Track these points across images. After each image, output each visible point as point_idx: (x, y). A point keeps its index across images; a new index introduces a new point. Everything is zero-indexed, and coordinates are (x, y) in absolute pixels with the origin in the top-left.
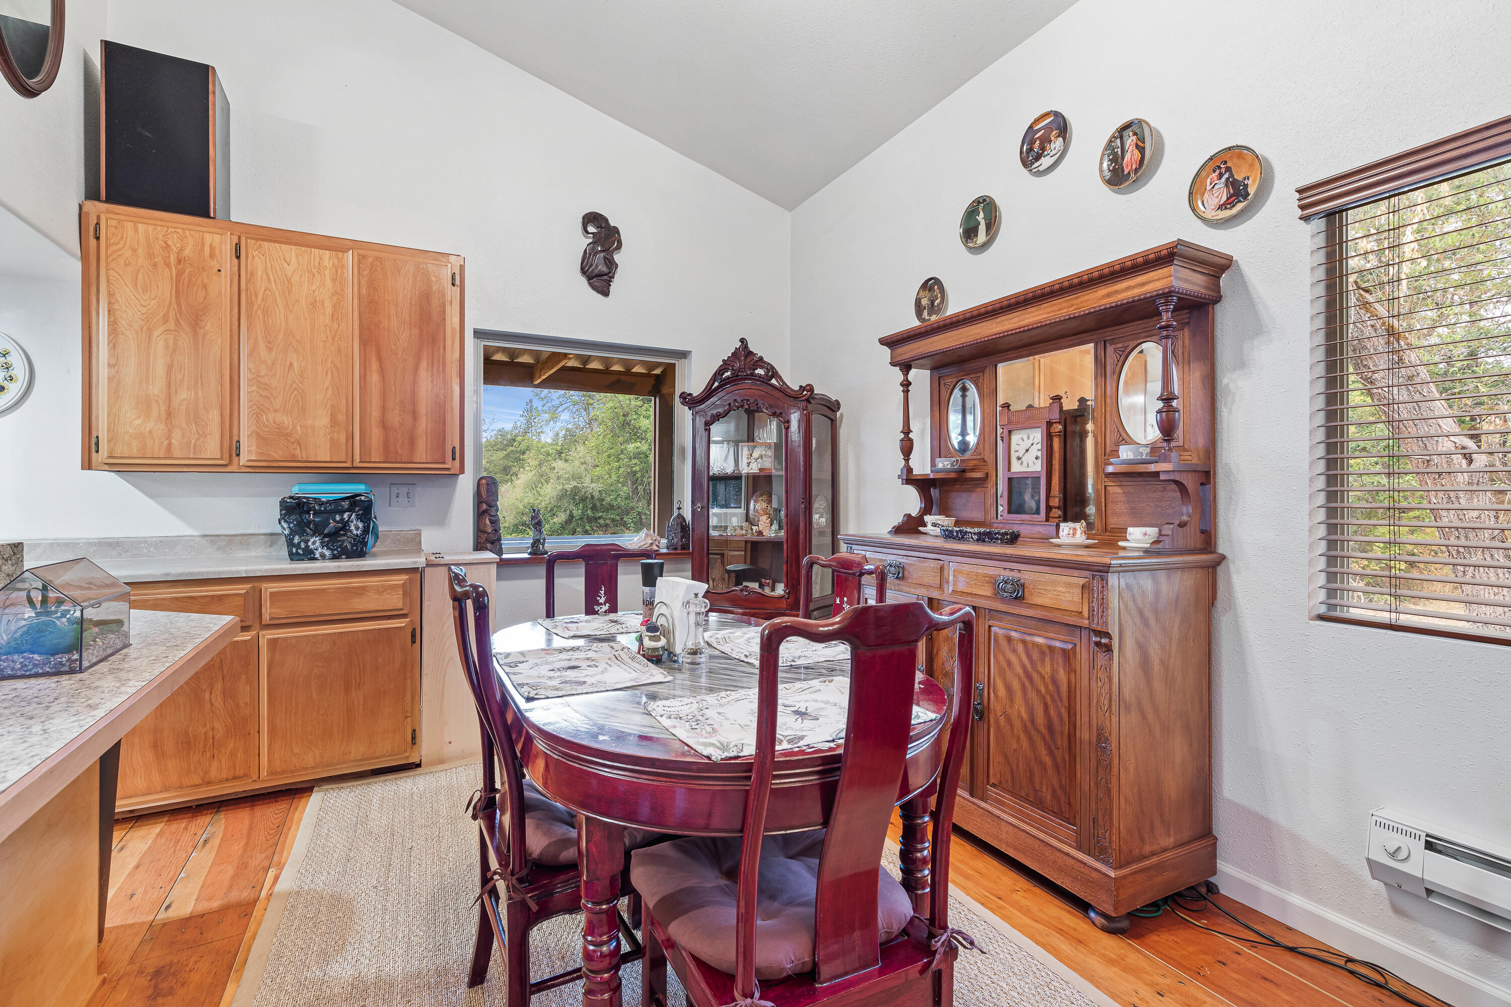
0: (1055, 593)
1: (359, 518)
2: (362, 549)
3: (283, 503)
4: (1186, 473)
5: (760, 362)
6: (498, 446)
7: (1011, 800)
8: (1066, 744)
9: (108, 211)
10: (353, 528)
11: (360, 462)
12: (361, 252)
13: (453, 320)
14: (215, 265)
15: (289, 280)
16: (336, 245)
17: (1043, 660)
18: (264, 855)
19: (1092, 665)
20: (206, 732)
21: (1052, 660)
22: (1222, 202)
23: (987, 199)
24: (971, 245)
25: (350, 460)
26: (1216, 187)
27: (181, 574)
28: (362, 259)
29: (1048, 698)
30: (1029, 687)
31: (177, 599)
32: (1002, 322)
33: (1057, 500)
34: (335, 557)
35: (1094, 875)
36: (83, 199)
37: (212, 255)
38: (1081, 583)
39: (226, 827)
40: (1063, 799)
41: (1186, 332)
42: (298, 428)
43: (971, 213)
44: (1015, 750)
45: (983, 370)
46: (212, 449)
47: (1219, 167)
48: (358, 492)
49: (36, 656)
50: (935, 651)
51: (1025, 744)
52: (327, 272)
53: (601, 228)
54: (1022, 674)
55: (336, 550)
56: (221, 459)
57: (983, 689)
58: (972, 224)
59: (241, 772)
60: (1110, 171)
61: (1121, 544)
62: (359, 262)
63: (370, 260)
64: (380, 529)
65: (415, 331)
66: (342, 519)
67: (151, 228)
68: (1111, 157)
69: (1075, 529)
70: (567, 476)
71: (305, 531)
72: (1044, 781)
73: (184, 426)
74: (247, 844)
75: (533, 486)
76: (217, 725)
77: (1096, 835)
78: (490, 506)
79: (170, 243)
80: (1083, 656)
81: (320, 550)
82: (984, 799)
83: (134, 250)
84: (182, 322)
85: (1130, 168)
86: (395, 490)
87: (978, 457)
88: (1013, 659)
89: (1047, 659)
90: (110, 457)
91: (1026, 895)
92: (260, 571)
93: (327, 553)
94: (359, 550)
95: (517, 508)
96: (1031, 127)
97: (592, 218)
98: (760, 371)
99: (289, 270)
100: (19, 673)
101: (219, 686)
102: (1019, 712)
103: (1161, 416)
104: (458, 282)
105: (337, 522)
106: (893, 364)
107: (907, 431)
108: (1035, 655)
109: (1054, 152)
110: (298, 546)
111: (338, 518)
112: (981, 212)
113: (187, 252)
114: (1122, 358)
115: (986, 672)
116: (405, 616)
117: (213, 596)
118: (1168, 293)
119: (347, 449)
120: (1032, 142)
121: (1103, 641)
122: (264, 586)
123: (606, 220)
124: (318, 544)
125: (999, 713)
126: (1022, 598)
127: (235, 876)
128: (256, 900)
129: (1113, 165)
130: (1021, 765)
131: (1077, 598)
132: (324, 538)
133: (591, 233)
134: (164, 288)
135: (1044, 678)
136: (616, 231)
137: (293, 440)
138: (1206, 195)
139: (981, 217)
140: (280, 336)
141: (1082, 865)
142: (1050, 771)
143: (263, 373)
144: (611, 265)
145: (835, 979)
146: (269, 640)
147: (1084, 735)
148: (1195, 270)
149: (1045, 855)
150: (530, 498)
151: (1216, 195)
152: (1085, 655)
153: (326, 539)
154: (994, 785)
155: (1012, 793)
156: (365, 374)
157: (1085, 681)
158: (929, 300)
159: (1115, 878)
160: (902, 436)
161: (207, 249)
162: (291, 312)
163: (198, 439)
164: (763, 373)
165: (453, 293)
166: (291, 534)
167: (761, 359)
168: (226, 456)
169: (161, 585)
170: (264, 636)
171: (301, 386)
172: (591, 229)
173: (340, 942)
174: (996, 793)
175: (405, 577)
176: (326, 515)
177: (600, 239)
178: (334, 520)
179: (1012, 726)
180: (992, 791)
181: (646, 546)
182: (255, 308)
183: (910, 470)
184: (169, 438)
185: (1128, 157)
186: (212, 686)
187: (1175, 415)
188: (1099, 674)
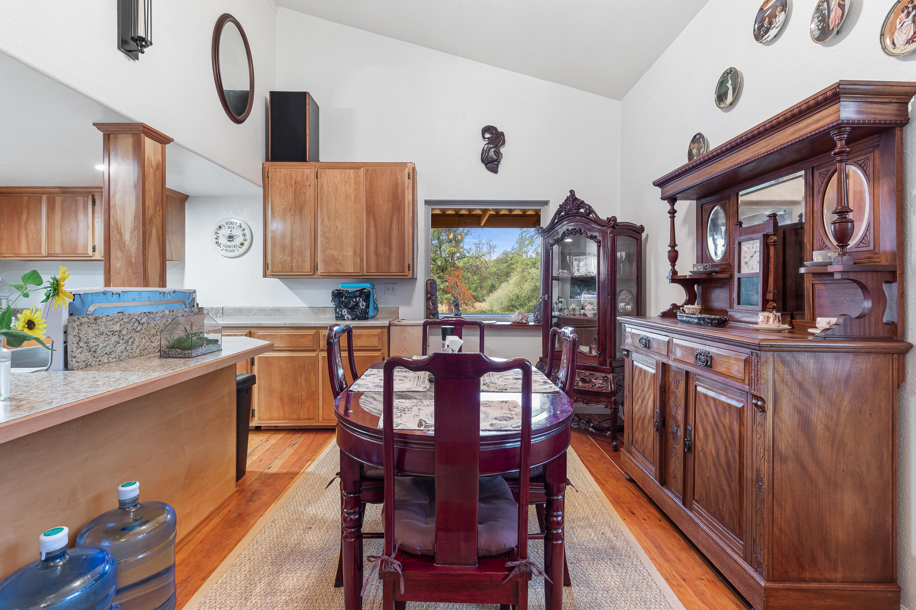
0: (729, 364)
1: (364, 300)
2: (365, 316)
3: (333, 292)
4: (864, 273)
5: (582, 204)
6: (504, 260)
7: (706, 514)
8: (737, 478)
9: (272, 165)
10: (361, 305)
11: (366, 272)
12: (366, 168)
13: (408, 197)
14: (308, 183)
15: (336, 186)
16: (355, 166)
17: (725, 414)
18: (310, 455)
19: (754, 421)
20: (299, 396)
21: (730, 414)
22: (909, 37)
23: (733, 70)
24: (722, 106)
25: (362, 272)
26: (905, 25)
27: (290, 324)
28: (367, 171)
29: (727, 443)
30: (717, 433)
31: (288, 335)
32: (725, 162)
33: (771, 295)
34: (353, 319)
35: (752, 581)
36: (265, 161)
37: (307, 179)
38: (744, 358)
39: (303, 440)
40: (736, 520)
41: (877, 153)
42: (340, 257)
43: (722, 83)
44: (708, 478)
45: (729, 198)
46: (307, 267)
47: (907, 7)
48: (364, 287)
49: (179, 350)
50: (667, 400)
51: (714, 475)
52: (352, 180)
53: (493, 134)
54: (713, 423)
55: (353, 315)
56: (311, 272)
57: (691, 430)
58: (723, 91)
59: (311, 417)
60: (819, 29)
61: (810, 330)
62: (366, 173)
63: (370, 171)
64: (379, 306)
65: (391, 205)
66: (356, 301)
67: (285, 170)
68: (820, 18)
69: (768, 317)
70: (537, 277)
71: (341, 306)
72: (725, 504)
73: (297, 258)
74: (306, 449)
75: (519, 284)
76: (303, 394)
77: (755, 551)
78: (432, 295)
79: (292, 176)
80: (748, 414)
81: (347, 315)
82: (691, 509)
83: (280, 181)
84: (297, 211)
85: (834, 24)
86: (387, 286)
87: (726, 262)
88: (708, 411)
89: (727, 413)
90: (272, 272)
91: (708, 584)
92: (319, 324)
93: (350, 317)
94: (364, 316)
95: (509, 296)
96: (761, 9)
97: (488, 129)
98: (582, 210)
99: (337, 181)
100: (174, 356)
101: (303, 376)
102: (711, 450)
103: (835, 227)
104: (411, 177)
105: (354, 302)
106: (663, 199)
107: (673, 245)
108: (721, 410)
109: (778, 24)
110: (338, 313)
111: (354, 300)
112: (730, 80)
113: (298, 179)
114: (826, 180)
115: (693, 418)
116: (379, 350)
117: (301, 335)
118: (837, 125)
119: (360, 266)
120: (763, 20)
121: (759, 403)
122: (321, 331)
123: (496, 129)
124: (346, 312)
125: (700, 450)
126: (711, 366)
127: (296, 461)
128: (298, 473)
129: (822, 24)
130: (711, 489)
131: (742, 369)
132: (348, 309)
133: (487, 138)
134: (290, 196)
135: (725, 427)
136: (502, 134)
137: (338, 262)
138: (896, 34)
139: (729, 85)
140: (333, 213)
141: (745, 572)
142: (728, 497)
143: (326, 231)
144: (498, 154)
145: (446, 564)
146: (322, 356)
147: (748, 474)
148: (871, 102)
149: (723, 559)
150: (516, 291)
151: (904, 32)
152: (750, 413)
153: (349, 310)
154: (696, 501)
155: (707, 510)
156: (368, 229)
157: (749, 433)
158: (697, 150)
159: (764, 587)
160: (670, 248)
161: (305, 176)
162: (337, 201)
163: (302, 263)
164: (584, 211)
165: (408, 183)
166: (336, 308)
167: (583, 202)
168: (313, 271)
169: (284, 328)
170: (320, 355)
171: (341, 236)
172: (487, 135)
173: (317, 499)
174: (698, 507)
175: (380, 330)
176: (350, 299)
177: (492, 140)
178: (353, 301)
179: (707, 460)
180: (696, 505)
181: (519, 320)
182: (324, 200)
183: (674, 272)
184: (292, 263)
185: (832, 15)
186: (301, 375)
187: (847, 225)
188: (758, 428)
